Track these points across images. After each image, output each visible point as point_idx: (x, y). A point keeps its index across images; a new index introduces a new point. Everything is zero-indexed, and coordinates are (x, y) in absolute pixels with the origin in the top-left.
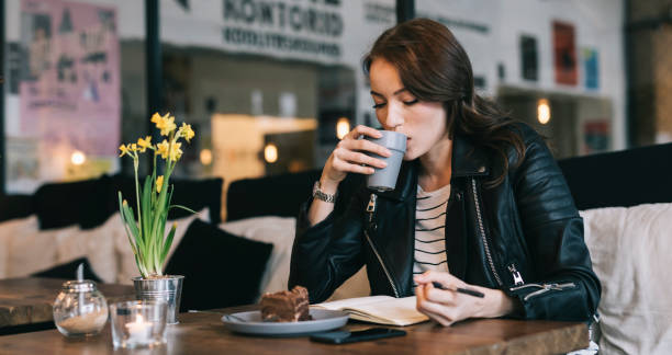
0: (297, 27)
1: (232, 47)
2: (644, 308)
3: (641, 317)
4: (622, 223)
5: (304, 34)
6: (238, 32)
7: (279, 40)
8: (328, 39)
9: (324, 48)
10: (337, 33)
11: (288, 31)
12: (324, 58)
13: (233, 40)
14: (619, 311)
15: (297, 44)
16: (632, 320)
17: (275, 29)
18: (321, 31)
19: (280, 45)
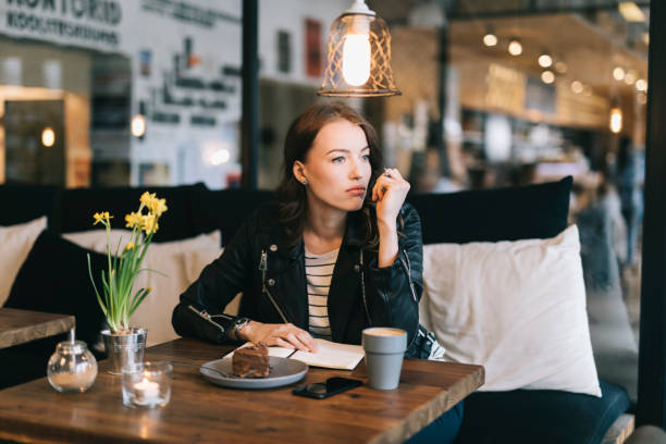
0: (79, 14)
1: (15, 32)
2: (478, 329)
3: (475, 337)
4: (458, 257)
5: (84, 21)
6: (21, 16)
7: (61, 26)
8: (108, 28)
9: (103, 36)
10: (116, 21)
11: (69, 18)
12: (103, 46)
13: (16, 25)
14: (456, 331)
15: (77, 31)
16: (467, 339)
17: (57, 15)
18: (101, 19)
19: (61, 32)
